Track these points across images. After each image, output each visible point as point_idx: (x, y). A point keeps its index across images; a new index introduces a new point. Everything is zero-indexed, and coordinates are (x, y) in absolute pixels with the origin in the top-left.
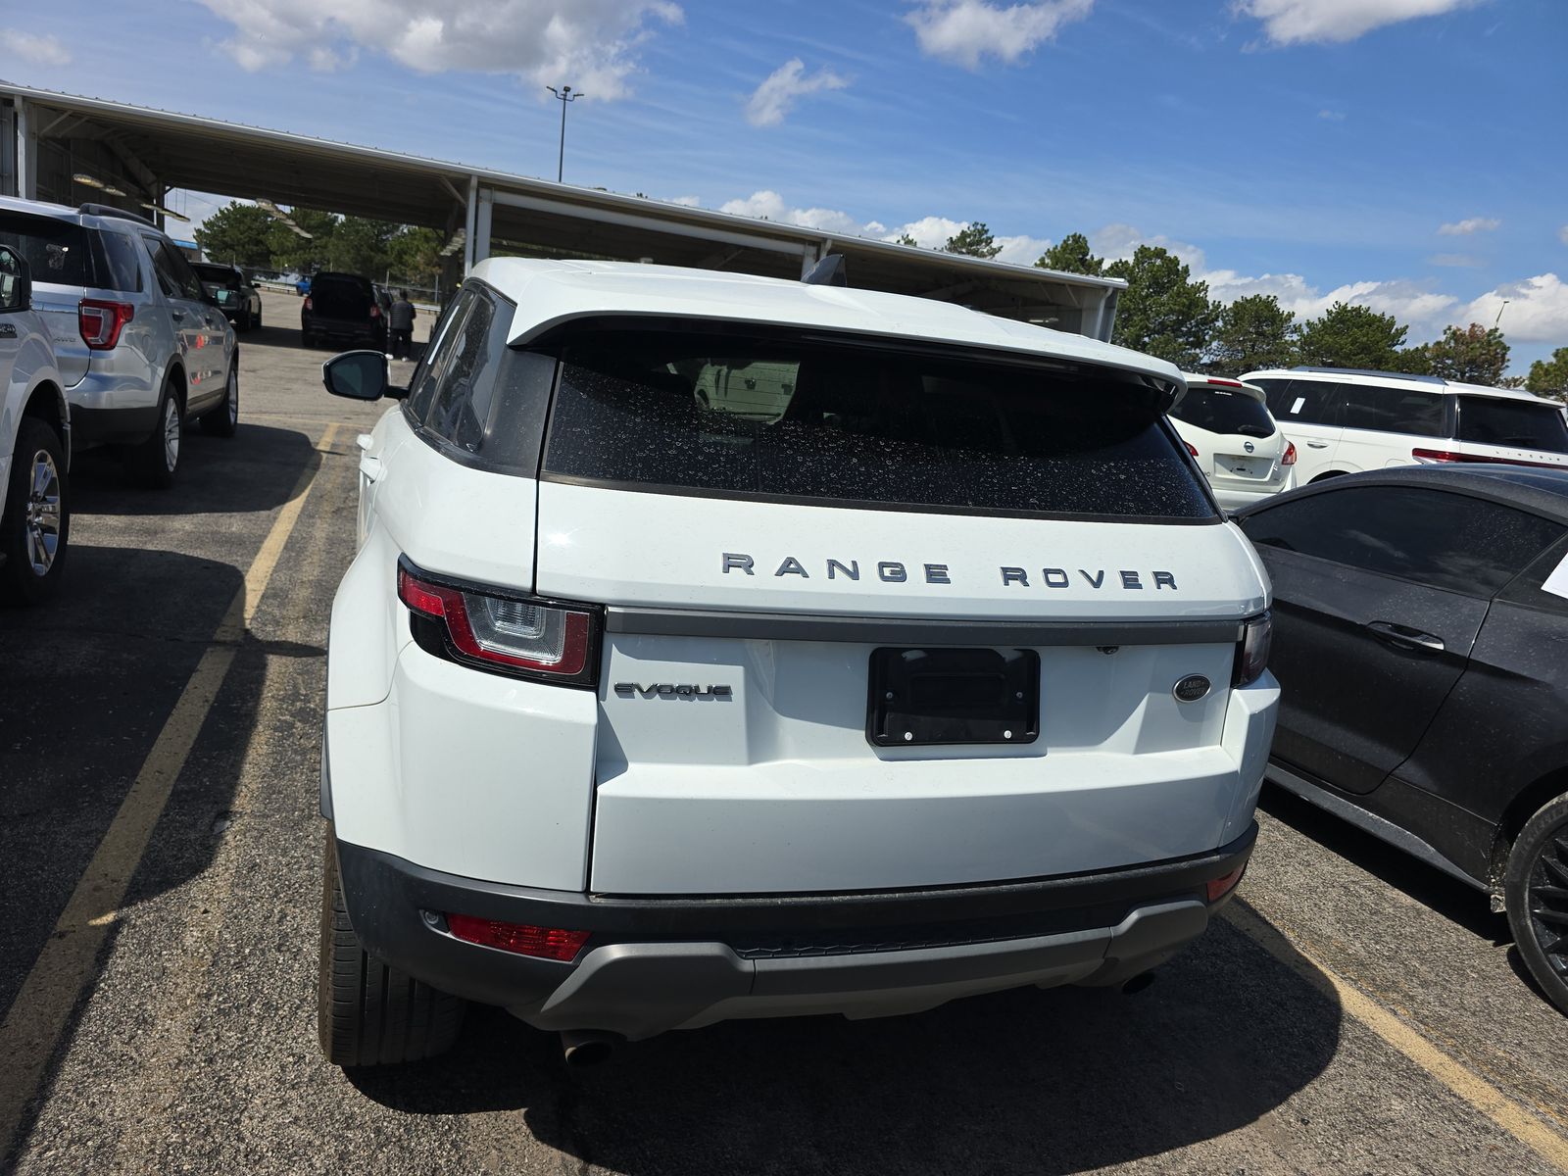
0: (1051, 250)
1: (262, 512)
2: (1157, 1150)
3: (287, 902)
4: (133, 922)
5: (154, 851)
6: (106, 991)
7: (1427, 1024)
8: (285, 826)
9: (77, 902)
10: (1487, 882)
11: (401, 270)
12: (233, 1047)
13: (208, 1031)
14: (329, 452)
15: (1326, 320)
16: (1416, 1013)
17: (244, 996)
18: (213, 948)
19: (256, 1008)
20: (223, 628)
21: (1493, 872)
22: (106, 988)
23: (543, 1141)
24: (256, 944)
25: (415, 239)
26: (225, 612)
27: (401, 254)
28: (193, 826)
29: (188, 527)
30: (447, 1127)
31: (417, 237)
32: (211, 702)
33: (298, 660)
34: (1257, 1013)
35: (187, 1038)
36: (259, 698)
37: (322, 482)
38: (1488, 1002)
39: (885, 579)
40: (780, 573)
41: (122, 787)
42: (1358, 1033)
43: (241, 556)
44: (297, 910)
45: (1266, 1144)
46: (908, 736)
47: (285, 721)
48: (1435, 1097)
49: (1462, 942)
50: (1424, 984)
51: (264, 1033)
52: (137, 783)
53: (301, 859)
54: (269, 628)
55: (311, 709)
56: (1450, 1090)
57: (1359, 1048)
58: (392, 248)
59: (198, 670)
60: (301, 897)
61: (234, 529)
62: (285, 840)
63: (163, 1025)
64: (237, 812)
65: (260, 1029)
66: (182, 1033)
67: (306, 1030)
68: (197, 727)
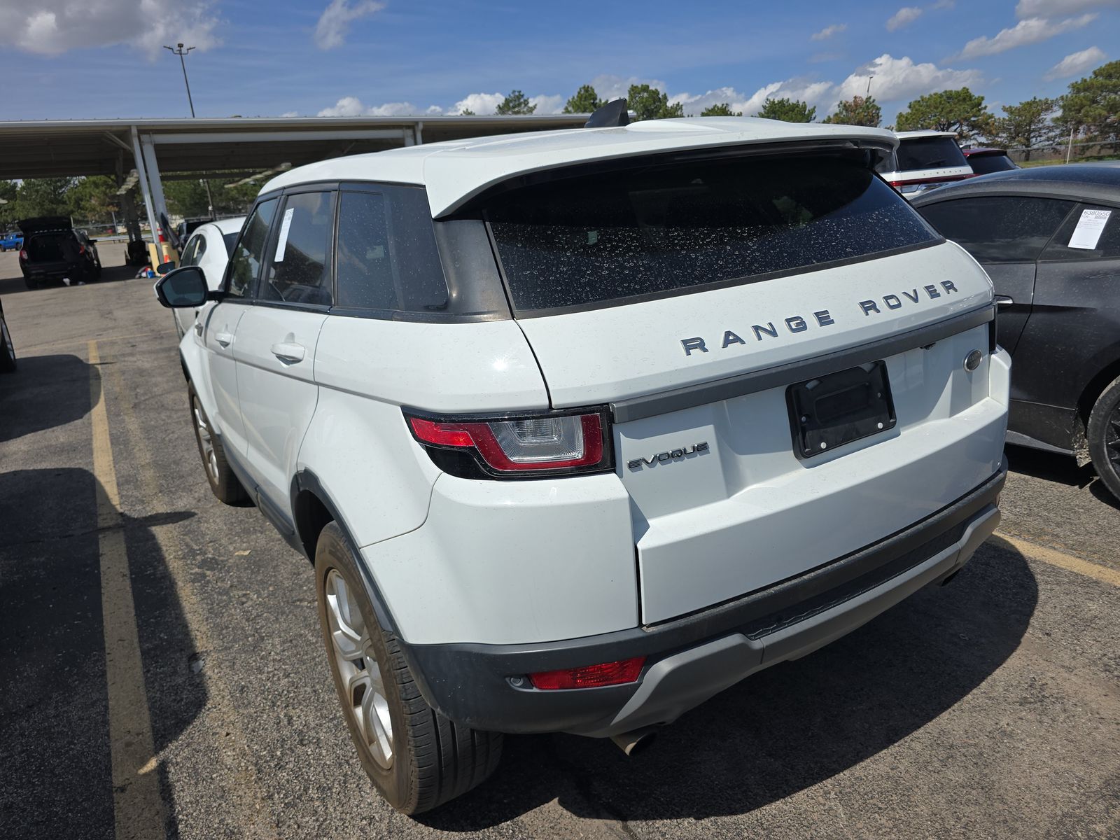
0: (571, 100)
1: (76, 421)
2: (977, 683)
3: (286, 707)
4: (174, 760)
5: (156, 702)
6: (186, 821)
7: (1075, 549)
8: (247, 651)
9: (119, 760)
10: (1072, 449)
11: (81, 214)
12: (314, 828)
13: (288, 823)
14: (101, 364)
15: (763, 113)
16: (1066, 545)
17: (298, 788)
18: (251, 759)
19: (313, 793)
20: (101, 518)
21: (1075, 442)
22: (185, 818)
23: (584, 816)
24: (282, 746)
25: (86, 187)
26: (96, 504)
27: (78, 202)
28: (175, 673)
29: (24, 448)
30: (511, 831)
31: (88, 185)
32: (128, 575)
33: (177, 525)
34: (977, 574)
35: (275, 834)
36: (165, 562)
37: (110, 388)
38: (1100, 525)
39: (794, 331)
40: (725, 345)
41: (98, 660)
42: (1042, 568)
43: (81, 458)
44: (298, 711)
45: (1036, 656)
46: (823, 445)
47: (196, 573)
48: (1110, 594)
49: (1061, 492)
50: (1058, 525)
51: (332, 810)
52: (109, 654)
53: (276, 672)
54: (139, 507)
55: (212, 559)
56: (1115, 587)
57: (1049, 577)
58: (69, 198)
59: (102, 554)
60: (294, 700)
61: (62, 440)
62: (254, 661)
63: (250, 831)
64: (202, 652)
65: (327, 808)
66: (268, 832)
67: (362, 797)
68: (130, 597)
